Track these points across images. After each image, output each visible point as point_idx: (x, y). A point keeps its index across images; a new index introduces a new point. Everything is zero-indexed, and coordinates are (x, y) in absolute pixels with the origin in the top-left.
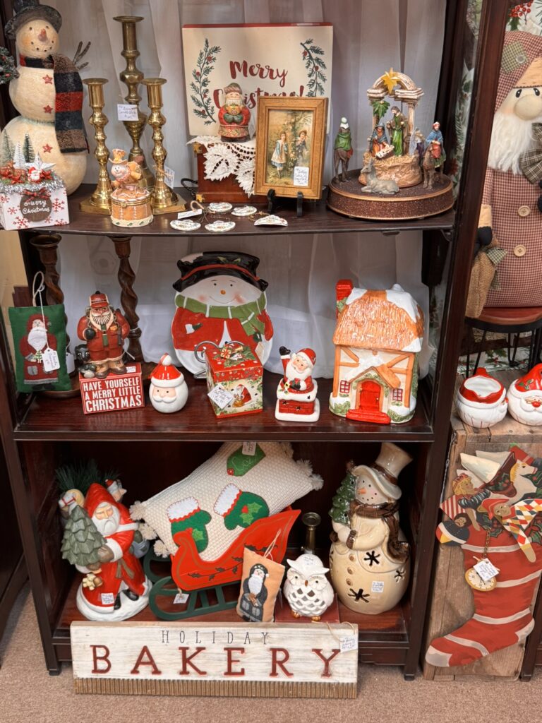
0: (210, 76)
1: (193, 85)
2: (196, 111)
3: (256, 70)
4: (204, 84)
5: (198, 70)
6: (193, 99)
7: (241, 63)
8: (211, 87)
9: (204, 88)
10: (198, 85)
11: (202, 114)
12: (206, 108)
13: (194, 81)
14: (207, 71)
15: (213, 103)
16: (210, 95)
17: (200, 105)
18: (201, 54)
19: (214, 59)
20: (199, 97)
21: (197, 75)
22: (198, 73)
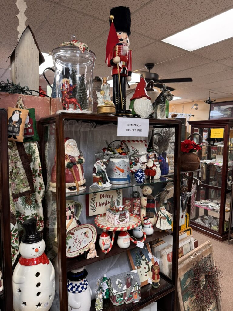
0: (95, 199)
1: (91, 202)
2: (91, 209)
4: (94, 201)
5: (93, 198)
6: (91, 205)
8: (95, 202)
9: (94, 202)
10: (92, 202)
11: (93, 209)
12: (94, 208)
13: (91, 201)
14: (95, 198)
15: (96, 206)
16: (95, 204)
17: (92, 207)
19: (96, 194)
20: (92, 205)
21: (92, 199)
22: (93, 199)
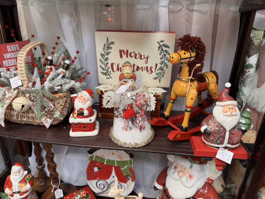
1: (100, 60)
2: (102, 72)
3: (133, 55)
5: (103, 53)
7: (125, 51)
8: (110, 62)
9: (106, 62)
10: (103, 60)
11: (105, 74)
12: (107, 71)
14: (108, 54)
16: (109, 65)
17: (104, 70)
18: (105, 45)
19: (111, 48)
20: (103, 66)
